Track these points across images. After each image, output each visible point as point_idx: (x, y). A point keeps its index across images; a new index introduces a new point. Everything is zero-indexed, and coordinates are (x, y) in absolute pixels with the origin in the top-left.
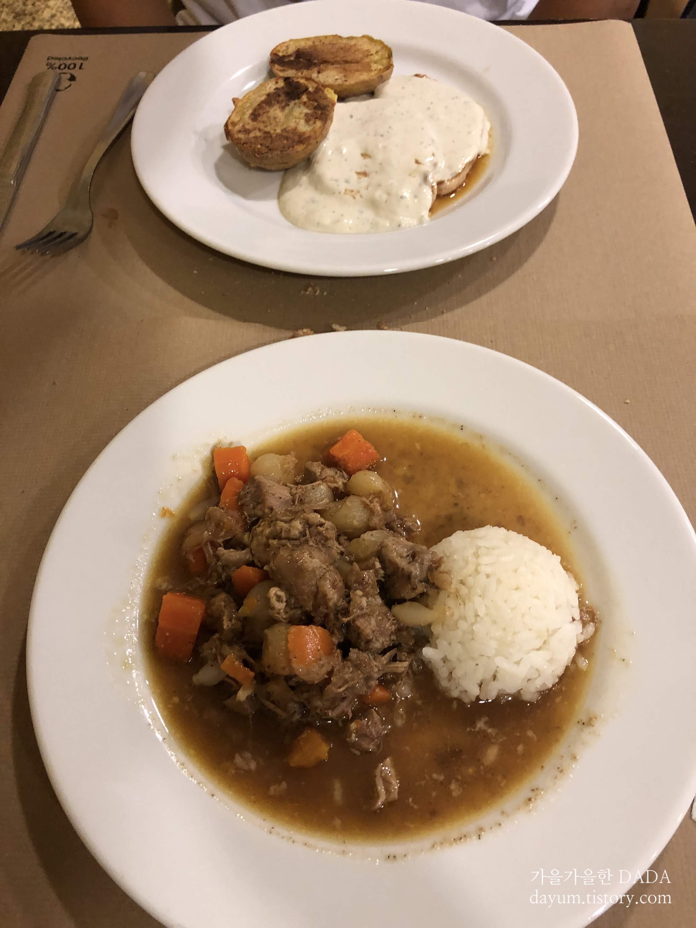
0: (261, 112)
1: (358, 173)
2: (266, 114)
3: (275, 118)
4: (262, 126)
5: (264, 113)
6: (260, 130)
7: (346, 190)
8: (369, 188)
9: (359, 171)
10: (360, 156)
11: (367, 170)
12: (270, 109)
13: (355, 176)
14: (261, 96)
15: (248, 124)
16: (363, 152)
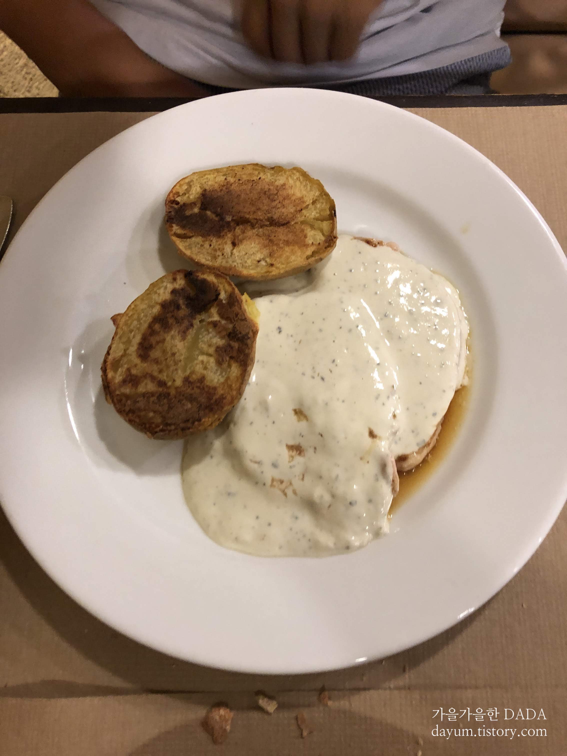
0: (153, 340)
1: (291, 448)
2: (160, 345)
3: (174, 354)
4: (154, 369)
5: (158, 343)
6: (153, 378)
7: (273, 480)
8: (306, 478)
9: (291, 443)
10: (293, 413)
11: (304, 443)
12: (166, 335)
13: (285, 453)
14: (152, 307)
15: (136, 365)
16: (297, 407)
